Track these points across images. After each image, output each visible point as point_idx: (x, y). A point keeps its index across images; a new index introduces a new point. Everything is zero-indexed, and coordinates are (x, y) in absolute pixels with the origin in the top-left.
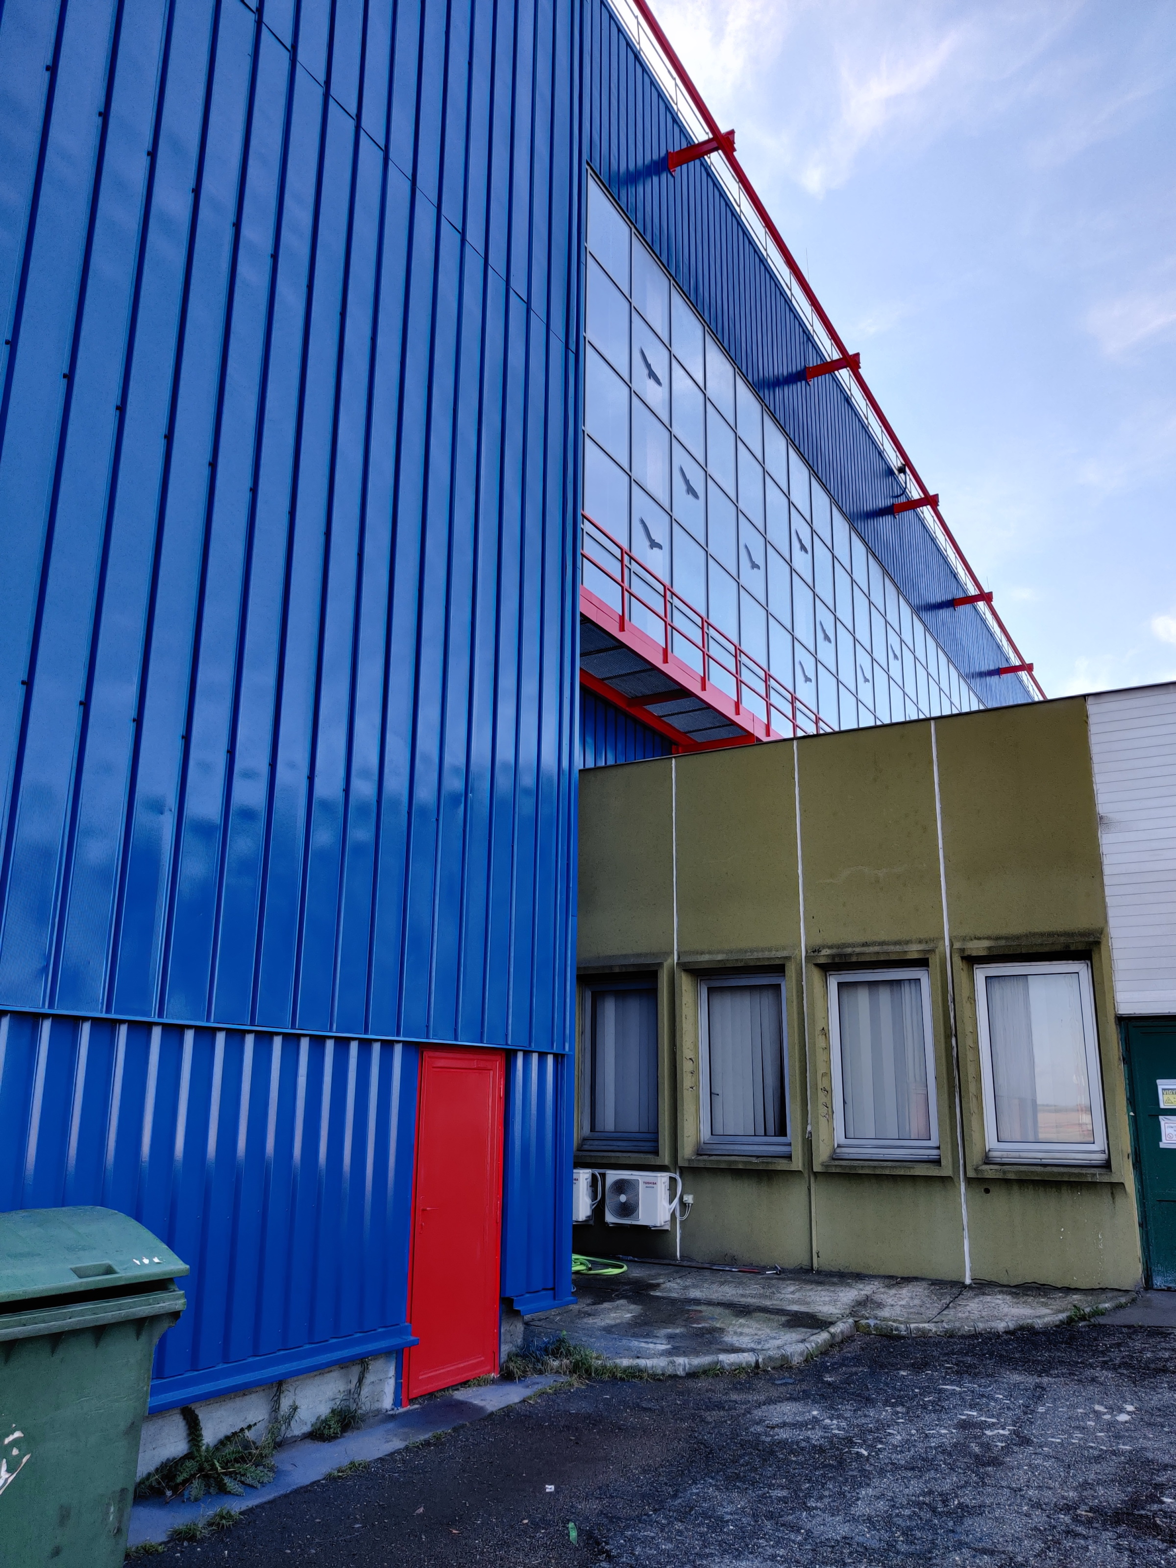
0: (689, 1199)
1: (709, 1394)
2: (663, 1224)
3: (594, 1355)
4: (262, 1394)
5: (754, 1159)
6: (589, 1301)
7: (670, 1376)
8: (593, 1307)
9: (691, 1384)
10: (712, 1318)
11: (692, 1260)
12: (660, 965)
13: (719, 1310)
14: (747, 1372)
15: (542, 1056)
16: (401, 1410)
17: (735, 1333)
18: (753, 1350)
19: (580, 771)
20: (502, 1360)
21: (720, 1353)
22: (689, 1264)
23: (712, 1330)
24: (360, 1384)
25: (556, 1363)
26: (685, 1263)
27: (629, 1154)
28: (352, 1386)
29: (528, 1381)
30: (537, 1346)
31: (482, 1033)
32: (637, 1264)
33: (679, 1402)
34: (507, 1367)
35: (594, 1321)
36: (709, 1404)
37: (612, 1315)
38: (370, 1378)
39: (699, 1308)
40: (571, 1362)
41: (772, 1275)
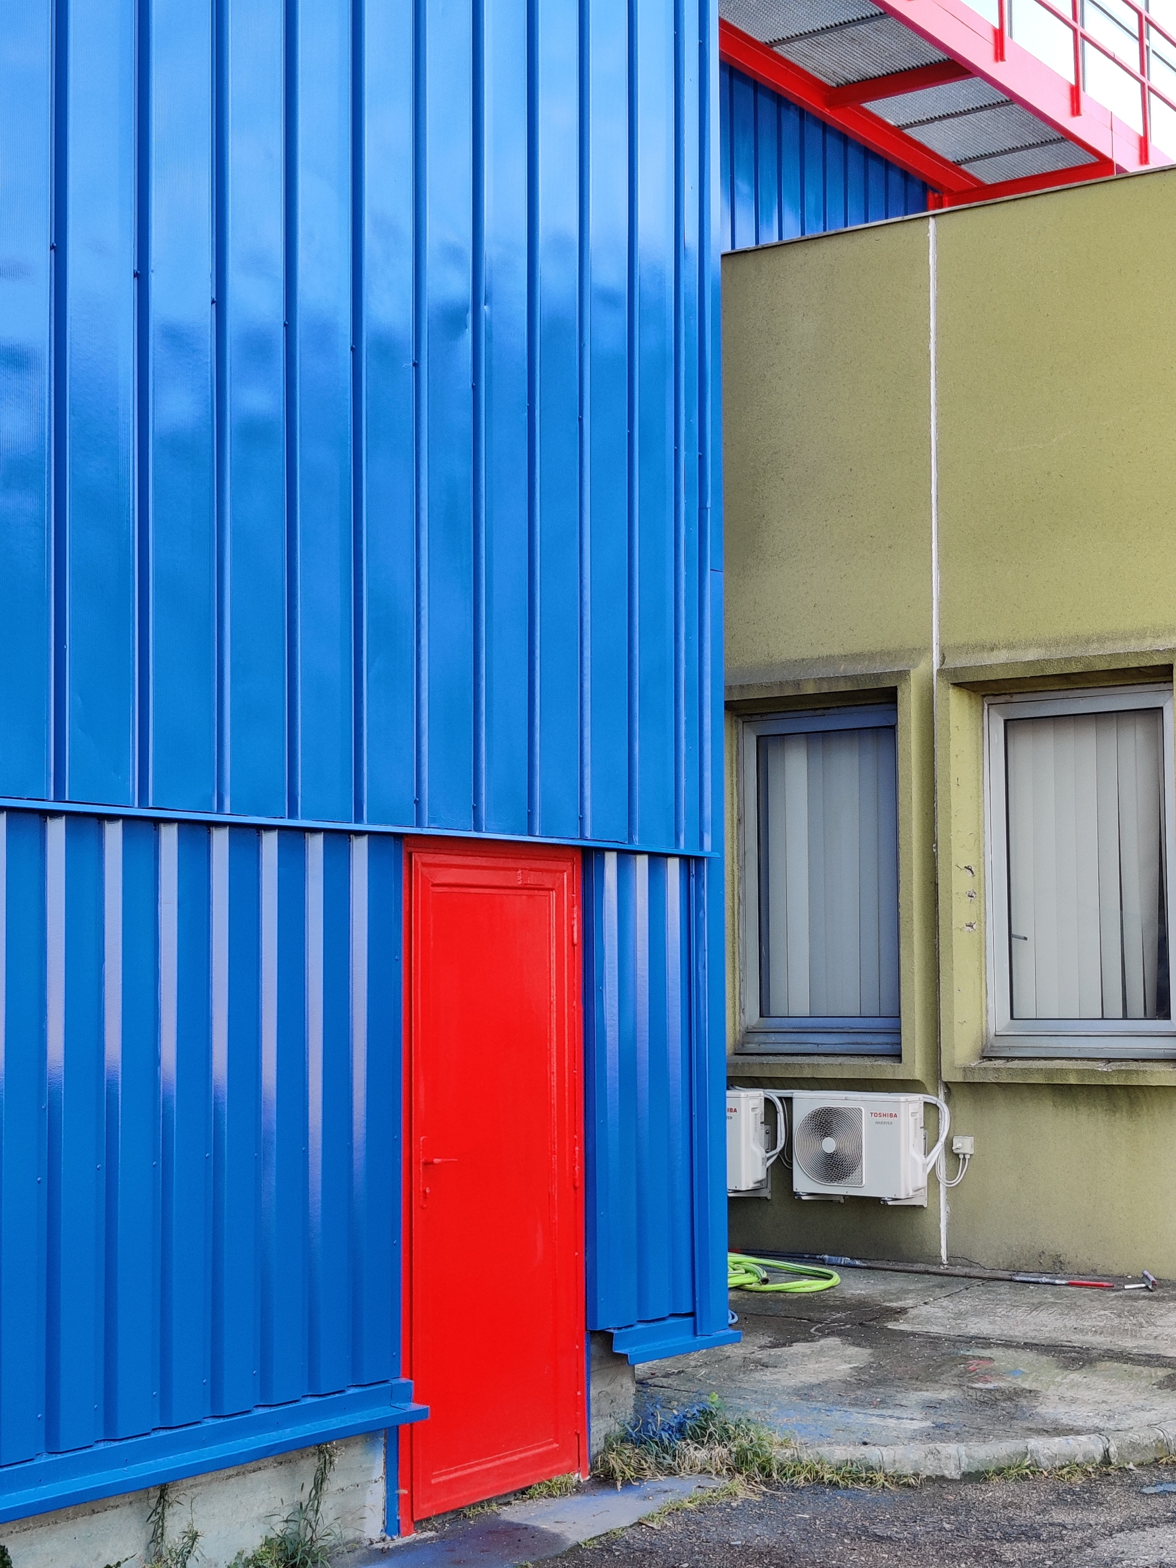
0: (964, 1145)
1: (1011, 1512)
2: (911, 1194)
3: (777, 1438)
4: (126, 1510)
5: (1101, 1064)
6: (765, 1340)
7: (929, 1478)
8: (773, 1351)
9: (970, 1492)
10: (1014, 1372)
11: (971, 1264)
12: (903, 675)
13: (1029, 1356)
14: (1085, 1473)
15: (657, 859)
16: (400, 1541)
17: (1061, 1398)
18: (1098, 1431)
19: (724, 256)
20: (594, 1450)
21: (1029, 1437)
22: (966, 1270)
23: (1014, 1395)
24: (317, 1493)
25: (702, 1455)
26: (958, 1270)
27: (840, 1060)
28: (304, 1497)
29: (647, 1487)
30: (663, 1423)
31: (531, 815)
32: (858, 1271)
33: (947, 1526)
34: (605, 1462)
35: (775, 1377)
36: (1009, 1530)
37: (810, 1366)
38: (335, 1481)
39: (986, 1353)
40: (731, 1452)
41: (1137, 1292)
